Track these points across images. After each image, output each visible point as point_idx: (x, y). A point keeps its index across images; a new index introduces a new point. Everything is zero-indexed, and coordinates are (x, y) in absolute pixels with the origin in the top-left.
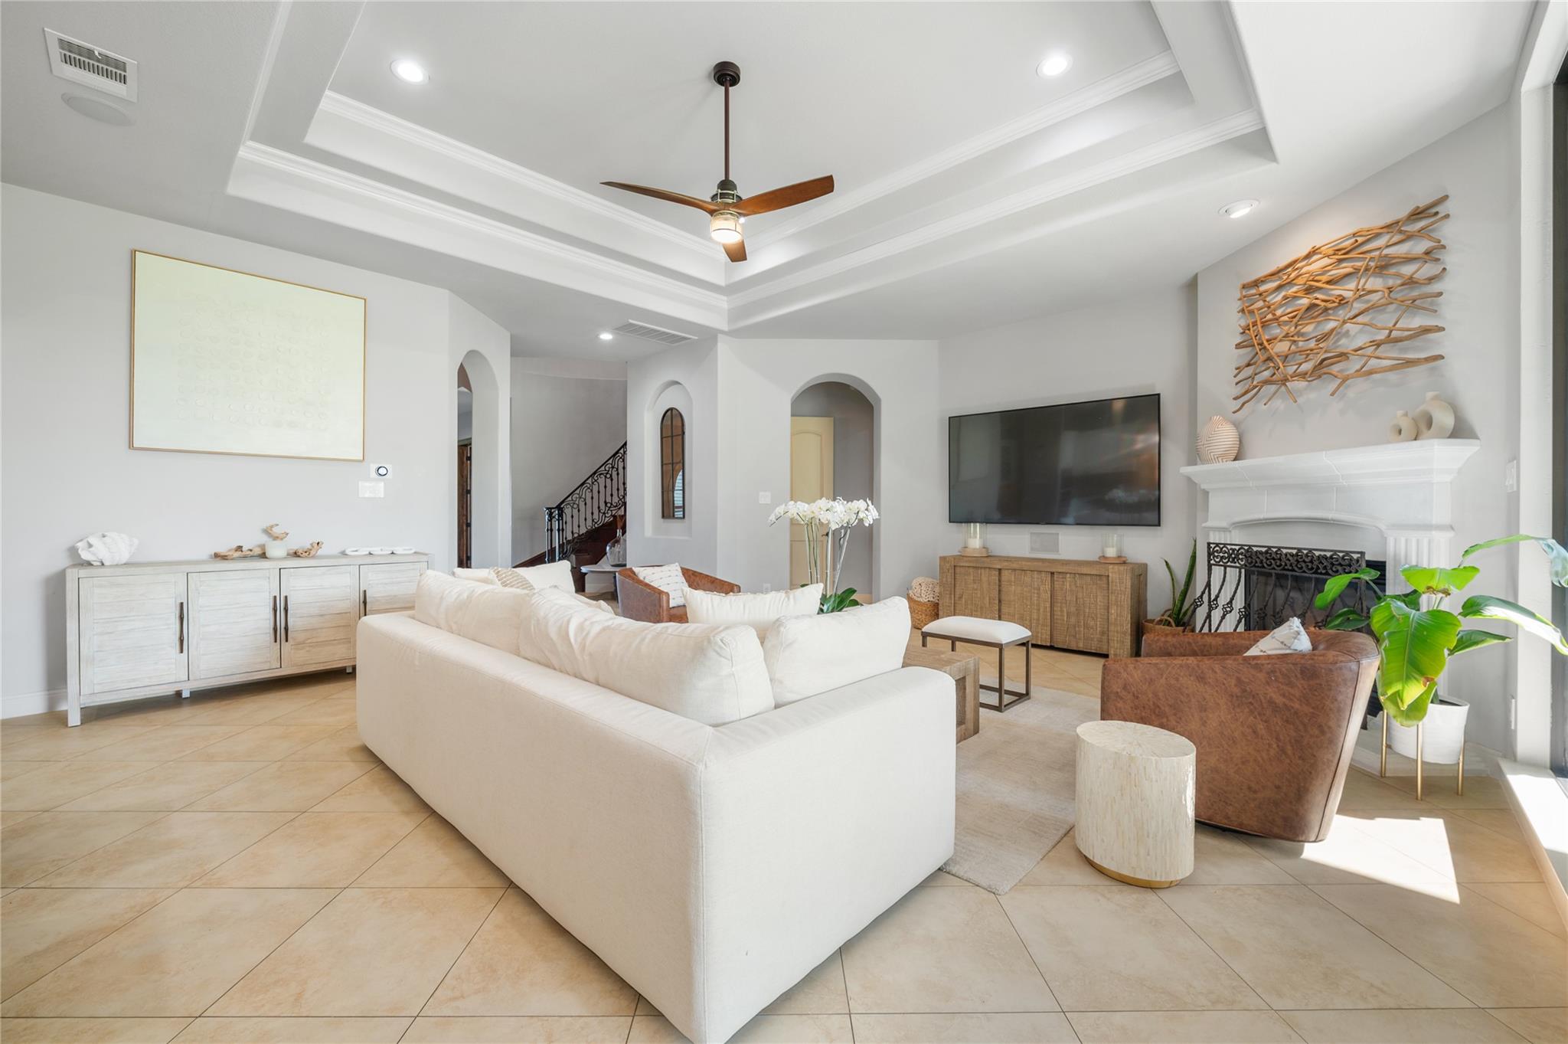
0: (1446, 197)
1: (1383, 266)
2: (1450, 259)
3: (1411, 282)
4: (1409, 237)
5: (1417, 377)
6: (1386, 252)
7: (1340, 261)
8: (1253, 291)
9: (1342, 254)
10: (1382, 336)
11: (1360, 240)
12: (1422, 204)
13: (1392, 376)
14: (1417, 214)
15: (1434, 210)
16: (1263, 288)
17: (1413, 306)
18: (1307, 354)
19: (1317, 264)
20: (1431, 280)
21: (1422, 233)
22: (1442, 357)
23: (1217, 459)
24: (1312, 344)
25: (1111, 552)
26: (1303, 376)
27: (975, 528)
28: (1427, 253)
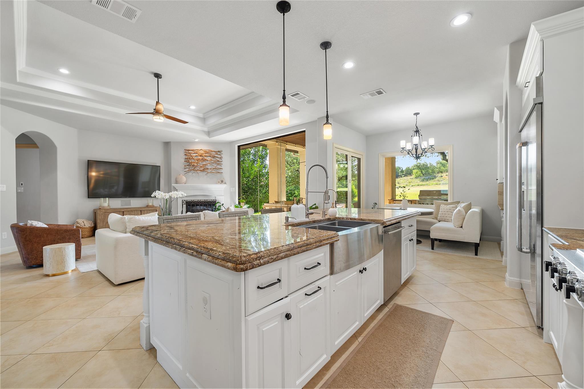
0: (222, 151)
1: (214, 157)
2: (223, 160)
3: (218, 161)
4: (218, 154)
5: (218, 175)
6: (215, 155)
7: (206, 153)
8: (187, 151)
9: (206, 152)
10: (214, 167)
11: (210, 151)
12: (220, 150)
13: (215, 174)
14: (219, 152)
15: (221, 152)
16: (189, 152)
17: (218, 164)
18: (201, 167)
19: (202, 152)
20: (221, 162)
21: (219, 155)
22: (222, 173)
23: (183, 183)
24: (202, 165)
25: (150, 204)
26: (201, 170)
27: (101, 199)
28: (220, 158)
